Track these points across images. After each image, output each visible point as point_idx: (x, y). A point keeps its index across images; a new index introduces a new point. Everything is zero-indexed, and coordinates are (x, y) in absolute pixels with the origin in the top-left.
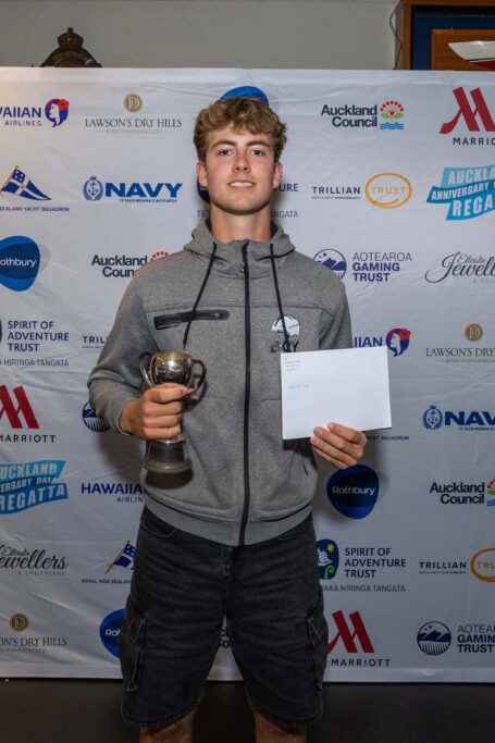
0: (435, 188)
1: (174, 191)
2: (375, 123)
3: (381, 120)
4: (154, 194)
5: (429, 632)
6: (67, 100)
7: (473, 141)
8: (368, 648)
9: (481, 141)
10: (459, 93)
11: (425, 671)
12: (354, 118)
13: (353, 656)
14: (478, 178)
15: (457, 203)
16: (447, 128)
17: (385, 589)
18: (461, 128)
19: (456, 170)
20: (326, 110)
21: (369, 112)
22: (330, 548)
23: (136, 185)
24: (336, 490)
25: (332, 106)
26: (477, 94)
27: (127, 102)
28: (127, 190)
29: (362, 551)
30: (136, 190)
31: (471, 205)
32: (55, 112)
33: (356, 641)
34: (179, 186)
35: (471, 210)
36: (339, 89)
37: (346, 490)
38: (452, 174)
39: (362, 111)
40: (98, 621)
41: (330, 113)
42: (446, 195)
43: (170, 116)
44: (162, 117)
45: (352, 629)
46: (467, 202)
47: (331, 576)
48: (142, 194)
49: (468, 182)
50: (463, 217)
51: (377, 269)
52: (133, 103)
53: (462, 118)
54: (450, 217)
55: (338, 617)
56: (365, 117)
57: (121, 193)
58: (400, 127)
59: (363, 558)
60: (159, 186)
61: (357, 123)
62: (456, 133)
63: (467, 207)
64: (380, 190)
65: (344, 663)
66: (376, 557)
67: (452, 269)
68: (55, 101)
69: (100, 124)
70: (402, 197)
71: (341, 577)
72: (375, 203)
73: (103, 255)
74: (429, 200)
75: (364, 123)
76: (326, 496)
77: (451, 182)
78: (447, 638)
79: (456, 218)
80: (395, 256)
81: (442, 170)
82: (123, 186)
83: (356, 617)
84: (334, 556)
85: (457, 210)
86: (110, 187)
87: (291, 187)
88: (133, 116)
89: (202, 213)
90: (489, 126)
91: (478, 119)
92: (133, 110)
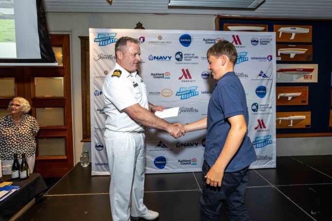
1: (170, 58)
4: (165, 59)
6: (144, 37)
7: (237, 47)
10: (233, 36)
12: (210, 41)
20: (204, 40)
21: (214, 40)
23: (161, 57)
26: (237, 36)
28: (159, 58)
30: (161, 58)
32: (142, 40)
34: (171, 57)
39: (212, 40)
40: (153, 160)
43: (169, 41)
44: (167, 41)
48: (162, 59)
52: (160, 38)
53: (234, 42)
57: (157, 58)
60: (166, 57)
61: (211, 43)
68: (142, 37)
69: (152, 42)
73: (154, 73)
75: (213, 43)
86: (155, 57)
87: (197, 57)
88: (160, 41)
89: (176, 63)
90: (240, 44)
91: (238, 42)
92: (161, 39)
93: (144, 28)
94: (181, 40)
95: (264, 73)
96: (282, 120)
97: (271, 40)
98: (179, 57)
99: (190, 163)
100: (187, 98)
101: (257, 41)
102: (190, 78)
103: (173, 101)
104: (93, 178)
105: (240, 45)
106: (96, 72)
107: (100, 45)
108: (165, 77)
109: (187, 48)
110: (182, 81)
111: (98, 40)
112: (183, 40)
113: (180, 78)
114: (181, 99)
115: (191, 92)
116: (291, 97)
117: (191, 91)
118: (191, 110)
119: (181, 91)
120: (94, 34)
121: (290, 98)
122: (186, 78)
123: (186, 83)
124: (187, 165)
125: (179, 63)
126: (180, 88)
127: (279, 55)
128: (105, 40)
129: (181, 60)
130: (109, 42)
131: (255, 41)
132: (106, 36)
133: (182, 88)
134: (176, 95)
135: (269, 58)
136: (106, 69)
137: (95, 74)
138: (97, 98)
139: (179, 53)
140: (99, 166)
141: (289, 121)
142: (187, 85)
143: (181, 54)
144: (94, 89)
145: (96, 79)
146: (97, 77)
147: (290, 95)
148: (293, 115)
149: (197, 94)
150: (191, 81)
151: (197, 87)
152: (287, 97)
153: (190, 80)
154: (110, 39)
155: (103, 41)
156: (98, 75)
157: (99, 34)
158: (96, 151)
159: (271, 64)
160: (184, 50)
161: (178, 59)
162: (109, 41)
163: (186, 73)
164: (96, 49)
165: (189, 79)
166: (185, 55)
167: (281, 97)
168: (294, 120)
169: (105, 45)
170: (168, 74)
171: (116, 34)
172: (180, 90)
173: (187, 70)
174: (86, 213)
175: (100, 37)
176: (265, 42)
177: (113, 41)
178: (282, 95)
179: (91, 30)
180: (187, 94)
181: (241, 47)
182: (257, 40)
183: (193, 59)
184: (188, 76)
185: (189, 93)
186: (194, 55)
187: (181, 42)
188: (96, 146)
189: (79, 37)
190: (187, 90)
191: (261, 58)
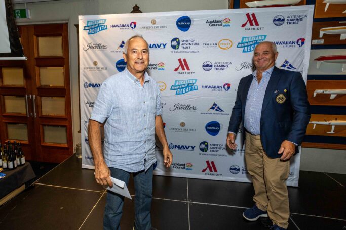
0: (239, 43)
1: (164, 46)
2: (222, 25)
3: (224, 24)
4: (159, 47)
5: (233, 168)
6: (136, 21)
7: (252, 29)
8: (216, 171)
9: (254, 29)
10: (248, 15)
11: (232, 178)
12: (215, 24)
13: (212, 173)
14: (253, 40)
15: (246, 48)
16: (244, 25)
17: (221, 155)
18: (248, 25)
19: (246, 38)
20: (207, 22)
21: (220, 22)
22: (206, 144)
23: (154, 45)
24: (208, 128)
25: (209, 20)
26: (253, 15)
27: (152, 22)
28: (152, 46)
29: (215, 145)
31: (250, 48)
32: (133, 25)
33: (212, 169)
34: (166, 44)
35: (250, 49)
36: (211, 15)
37: (211, 128)
38: (245, 39)
39: (218, 22)
41: (209, 22)
42: (243, 45)
43: (164, 25)
44: (161, 25)
45: (211, 166)
46: (249, 47)
47: (206, 151)
48: (156, 47)
49: (250, 41)
50: (247, 51)
51: (221, 67)
52: (154, 22)
53: (248, 23)
54: (244, 51)
55: (208, 162)
56: (219, 23)
58: (229, 26)
59: (215, 147)
60: (161, 45)
61: (216, 25)
62: (246, 27)
63: (249, 48)
64: (223, 44)
65: (209, 174)
66: (219, 146)
67: (244, 67)
68: (133, 22)
69: (145, 28)
70: (229, 46)
71: (209, 152)
72: (221, 48)
74: (237, 47)
75: (219, 25)
76: (205, 130)
77: (244, 41)
78: (239, 170)
79: (246, 52)
80: (227, 63)
81: (241, 38)
82: (151, 45)
83: (212, 163)
84: (207, 146)
85: (246, 49)
87: (197, 44)
88: (154, 26)
89: (172, 52)
90: (257, 24)
91: (253, 22)
92: (154, 24)
93: (141, 12)
94: (179, 24)
95: (290, 62)
96: (316, 124)
97: (306, 16)
98: (176, 43)
99: (184, 168)
100: (183, 93)
101: (283, 20)
102: (188, 69)
103: (167, 96)
104: (83, 171)
105: (257, 27)
106: (85, 63)
107: (89, 34)
108: (158, 68)
109: (185, 32)
110: (178, 73)
111: (88, 28)
112: (181, 24)
113: (176, 70)
114: (177, 94)
115: (188, 86)
116: (335, 95)
117: (188, 84)
118: (188, 107)
119: (177, 84)
120: (84, 22)
121: (333, 97)
122: (183, 69)
123: (183, 75)
124: (181, 169)
125: (175, 52)
126: (176, 81)
127: (321, 36)
128: (94, 28)
129: (178, 48)
130: (98, 30)
131: (279, 20)
132: (95, 23)
133: (178, 81)
134: (171, 89)
135: (300, 42)
136: (96, 59)
137: (84, 65)
138: (87, 91)
139: (175, 39)
140: (88, 160)
141: (330, 126)
142: (184, 78)
143: (177, 40)
144: (84, 81)
145: (86, 70)
146: (87, 68)
147: (333, 93)
148: (336, 120)
149: (196, 88)
150: (189, 73)
151: (196, 80)
152: (329, 95)
153: (188, 71)
154: (99, 26)
155: (92, 29)
156: (87, 66)
157: (88, 22)
158: (86, 144)
159: (302, 50)
160: (182, 35)
161: (174, 47)
162: (98, 28)
163: (183, 63)
164: (86, 38)
165: (186, 71)
166: (183, 41)
167: (318, 95)
168: (337, 126)
169: (94, 33)
170: (162, 64)
171: (105, 20)
172: (175, 83)
173: (185, 60)
174: (61, 208)
175: (89, 25)
176: (294, 21)
177: (102, 28)
178: (320, 91)
179: (80, 17)
180: (183, 88)
181: (258, 29)
182: (282, 18)
183: (192, 46)
184: (185, 67)
185: (186, 88)
186: (194, 41)
187: (179, 26)
188: (86, 140)
189: (75, 25)
190: (184, 83)
191: (287, 43)
